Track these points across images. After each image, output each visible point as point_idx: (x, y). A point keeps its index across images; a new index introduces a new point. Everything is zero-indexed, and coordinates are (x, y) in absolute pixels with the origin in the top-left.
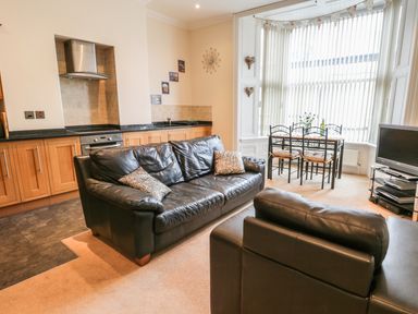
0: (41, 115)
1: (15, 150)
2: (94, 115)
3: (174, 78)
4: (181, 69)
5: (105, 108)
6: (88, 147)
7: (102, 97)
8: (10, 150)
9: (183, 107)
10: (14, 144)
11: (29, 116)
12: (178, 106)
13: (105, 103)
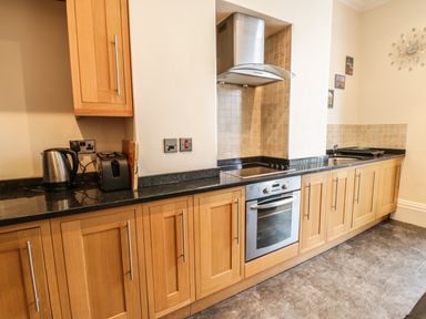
0: (186, 145)
1: (146, 218)
2: (245, 142)
3: (339, 84)
4: (349, 70)
5: (259, 130)
6: (255, 205)
7: (257, 113)
8: (139, 219)
9: (347, 127)
10: (146, 206)
11: (170, 147)
12: (341, 126)
13: (259, 123)
